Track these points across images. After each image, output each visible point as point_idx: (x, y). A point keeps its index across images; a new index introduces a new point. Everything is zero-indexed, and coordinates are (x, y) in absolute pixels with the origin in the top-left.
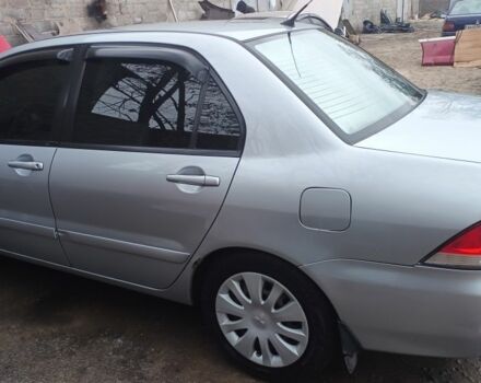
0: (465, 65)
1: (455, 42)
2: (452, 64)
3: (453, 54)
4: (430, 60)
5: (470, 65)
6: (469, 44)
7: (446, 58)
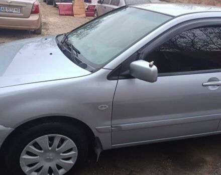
0: (79, 16)
1: (72, 5)
2: (73, 15)
3: (73, 11)
4: (63, 13)
5: (80, 16)
6: (78, 7)
7: (70, 12)
